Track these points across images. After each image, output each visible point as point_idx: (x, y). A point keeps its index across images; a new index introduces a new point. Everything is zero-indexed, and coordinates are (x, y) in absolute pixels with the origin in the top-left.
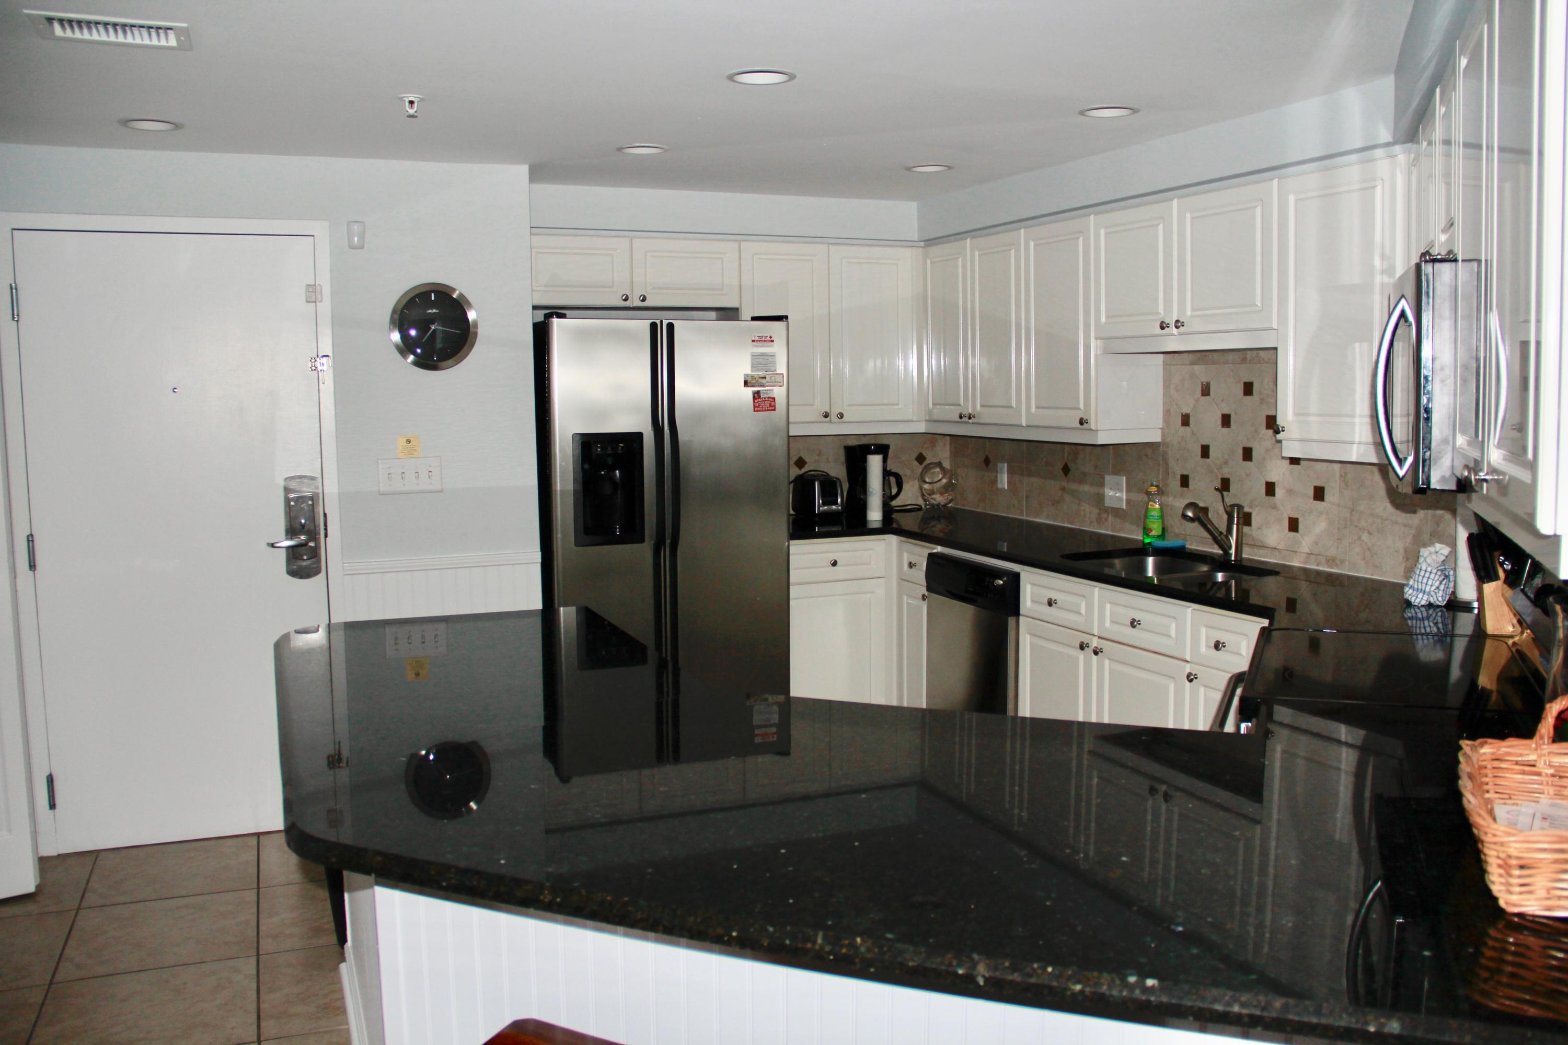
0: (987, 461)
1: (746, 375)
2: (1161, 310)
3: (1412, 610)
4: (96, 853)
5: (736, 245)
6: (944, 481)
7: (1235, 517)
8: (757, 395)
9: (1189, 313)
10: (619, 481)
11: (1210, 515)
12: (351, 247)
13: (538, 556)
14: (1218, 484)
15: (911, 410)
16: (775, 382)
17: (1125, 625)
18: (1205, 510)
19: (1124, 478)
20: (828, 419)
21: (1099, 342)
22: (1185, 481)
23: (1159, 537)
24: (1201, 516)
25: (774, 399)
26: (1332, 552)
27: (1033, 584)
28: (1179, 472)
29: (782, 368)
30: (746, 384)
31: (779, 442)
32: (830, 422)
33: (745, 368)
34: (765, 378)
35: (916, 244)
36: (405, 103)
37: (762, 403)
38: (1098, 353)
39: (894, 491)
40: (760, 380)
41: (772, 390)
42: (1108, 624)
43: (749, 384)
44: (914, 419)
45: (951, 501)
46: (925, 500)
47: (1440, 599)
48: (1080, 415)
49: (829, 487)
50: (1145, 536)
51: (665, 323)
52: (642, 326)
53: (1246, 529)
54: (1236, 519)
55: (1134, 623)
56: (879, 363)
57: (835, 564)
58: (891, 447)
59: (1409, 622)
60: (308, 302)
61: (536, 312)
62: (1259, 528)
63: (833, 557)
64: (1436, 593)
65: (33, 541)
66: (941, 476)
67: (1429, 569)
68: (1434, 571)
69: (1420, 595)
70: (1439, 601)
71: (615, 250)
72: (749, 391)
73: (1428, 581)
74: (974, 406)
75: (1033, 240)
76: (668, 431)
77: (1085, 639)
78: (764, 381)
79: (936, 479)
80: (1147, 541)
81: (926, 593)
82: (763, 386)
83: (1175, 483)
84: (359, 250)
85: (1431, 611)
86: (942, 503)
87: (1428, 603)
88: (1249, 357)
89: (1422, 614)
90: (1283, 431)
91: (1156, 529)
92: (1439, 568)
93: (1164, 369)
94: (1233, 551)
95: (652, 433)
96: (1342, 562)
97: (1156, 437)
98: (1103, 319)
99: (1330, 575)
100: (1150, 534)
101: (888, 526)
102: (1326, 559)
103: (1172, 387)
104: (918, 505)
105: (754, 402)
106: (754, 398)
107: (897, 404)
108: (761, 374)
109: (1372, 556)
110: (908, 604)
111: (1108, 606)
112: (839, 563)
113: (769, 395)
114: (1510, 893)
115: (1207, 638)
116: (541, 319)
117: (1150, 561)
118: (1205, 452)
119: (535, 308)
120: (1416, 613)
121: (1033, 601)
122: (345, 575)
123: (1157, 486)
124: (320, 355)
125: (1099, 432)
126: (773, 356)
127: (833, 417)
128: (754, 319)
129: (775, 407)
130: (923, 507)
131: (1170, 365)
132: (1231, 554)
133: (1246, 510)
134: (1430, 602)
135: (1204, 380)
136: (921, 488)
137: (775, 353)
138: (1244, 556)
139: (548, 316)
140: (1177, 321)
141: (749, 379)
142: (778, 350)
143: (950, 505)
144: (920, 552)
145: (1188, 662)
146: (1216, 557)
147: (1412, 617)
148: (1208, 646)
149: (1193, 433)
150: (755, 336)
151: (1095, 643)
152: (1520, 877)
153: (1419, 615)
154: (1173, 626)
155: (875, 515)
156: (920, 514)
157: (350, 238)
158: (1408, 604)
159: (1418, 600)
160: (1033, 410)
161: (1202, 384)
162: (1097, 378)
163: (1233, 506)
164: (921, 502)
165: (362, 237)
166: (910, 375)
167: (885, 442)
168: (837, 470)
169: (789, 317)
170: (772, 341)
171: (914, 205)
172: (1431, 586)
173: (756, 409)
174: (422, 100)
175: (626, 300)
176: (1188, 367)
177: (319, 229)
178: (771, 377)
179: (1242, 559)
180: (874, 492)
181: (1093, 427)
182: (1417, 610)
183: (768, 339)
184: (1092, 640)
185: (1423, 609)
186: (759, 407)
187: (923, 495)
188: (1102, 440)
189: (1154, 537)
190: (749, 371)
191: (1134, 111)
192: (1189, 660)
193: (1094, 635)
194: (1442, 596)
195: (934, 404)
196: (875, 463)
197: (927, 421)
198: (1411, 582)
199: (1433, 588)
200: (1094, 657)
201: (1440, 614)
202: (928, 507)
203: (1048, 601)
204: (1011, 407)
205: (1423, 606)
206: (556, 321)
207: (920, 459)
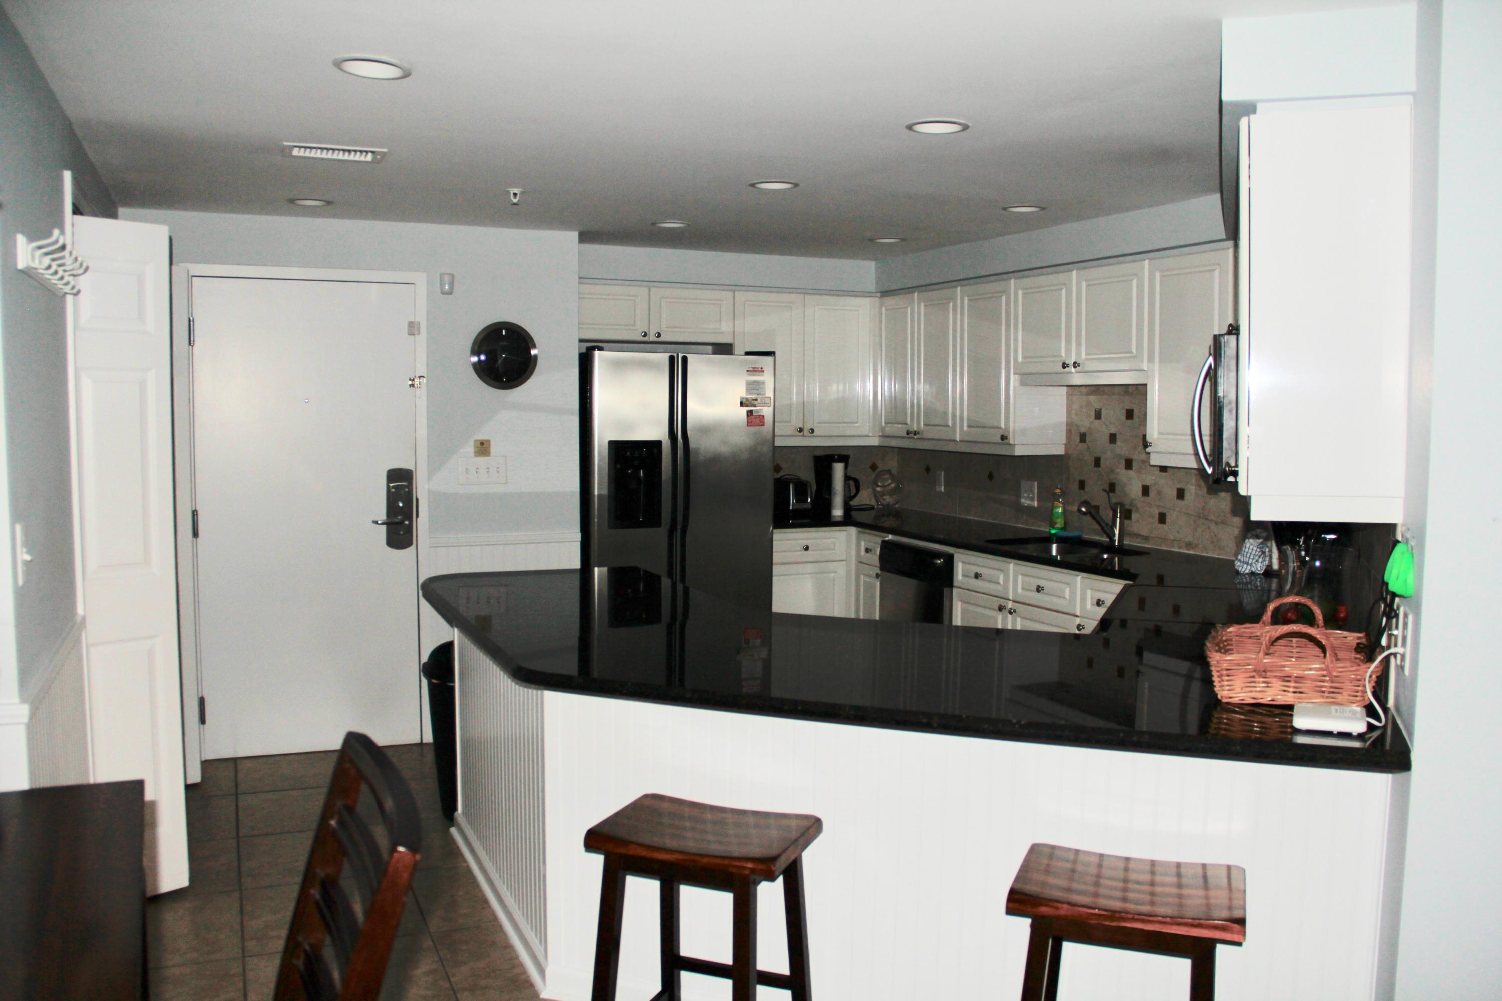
0: (928, 470)
1: (743, 398)
2: (1063, 354)
3: (1239, 577)
4: (235, 760)
5: (731, 294)
6: (893, 486)
7: (1119, 511)
8: (750, 413)
9: (1084, 356)
10: (642, 479)
11: (1101, 511)
12: (443, 293)
13: (578, 536)
14: (1107, 487)
15: (868, 428)
16: (764, 403)
17: (1034, 591)
18: (1097, 508)
19: (1036, 483)
20: (801, 434)
21: (1017, 376)
22: (1082, 485)
23: (1062, 528)
24: (1094, 512)
25: (763, 416)
26: (1189, 538)
27: (963, 562)
28: (1078, 478)
29: (769, 393)
30: (742, 404)
31: (765, 449)
32: (803, 436)
33: (741, 392)
34: (756, 400)
35: (873, 295)
36: (510, 196)
37: (754, 419)
38: (1016, 385)
39: (853, 491)
40: (753, 402)
41: (762, 410)
42: (1020, 590)
43: (744, 405)
44: (870, 435)
45: (897, 502)
46: (877, 501)
47: (1259, 569)
48: (1001, 433)
49: (801, 489)
50: (1051, 528)
51: (681, 355)
52: (663, 358)
53: (1127, 522)
54: (1119, 514)
55: (1039, 589)
56: (841, 388)
57: (807, 548)
58: (851, 457)
59: (1238, 586)
60: (409, 334)
61: (582, 344)
62: (1137, 521)
63: (805, 542)
64: (1256, 564)
65: (197, 514)
66: (890, 482)
67: (1251, 547)
68: (1255, 548)
69: (1245, 566)
70: (1259, 571)
71: (636, 296)
72: (745, 410)
73: (1250, 555)
74: (919, 425)
75: (968, 296)
76: (682, 440)
77: (1002, 602)
78: (755, 403)
79: (886, 484)
80: (1053, 531)
81: (879, 572)
82: (754, 406)
83: (1076, 487)
84: (448, 296)
85: (1253, 578)
86: (891, 503)
87: (1250, 571)
88: (1130, 391)
89: (1246, 580)
90: (1151, 446)
91: (1060, 522)
92: (1259, 546)
93: (1067, 398)
94: (1117, 537)
95: (669, 442)
96: (1196, 545)
97: (1060, 451)
98: (1020, 359)
99: (1188, 556)
100: (1056, 526)
101: (847, 520)
102: (1186, 544)
103: (1074, 412)
104: (871, 505)
105: (748, 419)
106: (748, 416)
107: (856, 423)
108: (753, 397)
109: (1218, 541)
110: (865, 582)
111: (1020, 577)
112: (810, 548)
113: (759, 414)
114: (1223, 690)
115: (1092, 598)
116: (584, 351)
117: (1055, 546)
118: (1097, 462)
119: (581, 341)
120: (1242, 579)
121: (964, 575)
122: (431, 547)
123: (1060, 489)
124: (417, 375)
125: (1016, 447)
126: (763, 383)
127: (806, 432)
128: (748, 354)
129: (764, 423)
130: (875, 506)
131: (1072, 395)
132: (1116, 540)
133: (1127, 507)
134: (1252, 571)
135: (1097, 407)
136: (874, 490)
137: (764, 381)
138: (1125, 542)
139: (593, 349)
140: (1075, 363)
141: (744, 401)
142: (767, 379)
143: (897, 505)
144: (875, 541)
145: (1077, 616)
146: (1105, 544)
147: (1240, 582)
148: (1093, 604)
149: (1089, 449)
150: (749, 368)
151: (1010, 605)
152: (1228, 680)
153: (1244, 580)
154: (1068, 590)
155: (838, 512)
156: (873, 512)
157: (442, 285)
158: (1237, 572)
159: (1243, 570)
160: (965, 428)
161: (1096, 411)
162: (1015, 404)
163: (1117, 504)
164: (873, 502)
165: (452, 284)
166: (867, 399)
167: (845, 453)
168: (807, 474)
169: (776, 353)
170: (763, 372)
171: (872, 264)
172: (1253, 559)
173: (749, 424)
174: (522, 193)
175: (645, 335)
176: (1085, 398)
177: (420, 279)
178: (761, 400)
179: (1123, 544)
180: (837, 493)
181: (1012, 442)
182: (1243, 577)
183: (760, 369)
184: (1008, 604)
185: (1247, 576)
186: (751, 423)
187: (875, 497)
188: (1019, 452)
189: (1058, 528)
190: (744, 395)
191: (1043, 209)
192: (1078, 614)
193: (1009, 599)
194: (1260, 567)
195: (886, 423)
196: (838, 469)
197: (880, 436)
198: (1239, 557)
199: (1254, 560)
200: (1010, 616)
201: (1258, 579)
202: (880, 506)
203: (975, 575)
204: (949, 426)
205: (1247, 574)
206: (597, 353)
207: (874, 467)
